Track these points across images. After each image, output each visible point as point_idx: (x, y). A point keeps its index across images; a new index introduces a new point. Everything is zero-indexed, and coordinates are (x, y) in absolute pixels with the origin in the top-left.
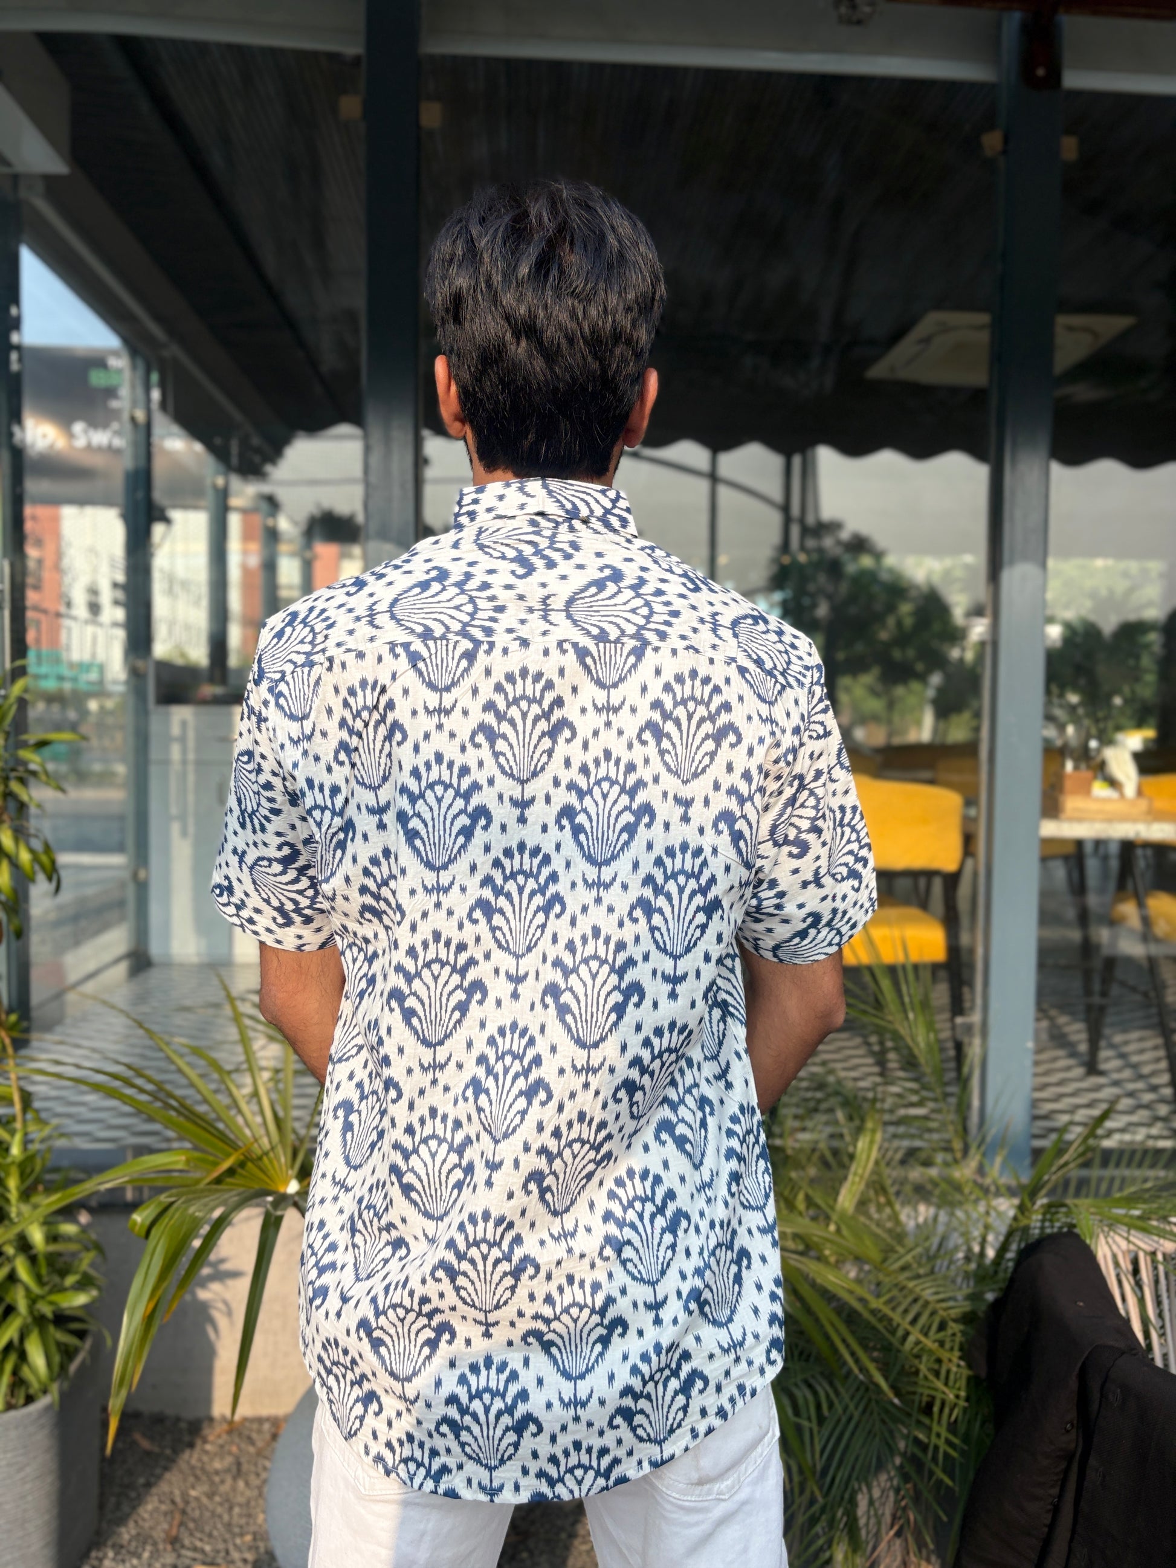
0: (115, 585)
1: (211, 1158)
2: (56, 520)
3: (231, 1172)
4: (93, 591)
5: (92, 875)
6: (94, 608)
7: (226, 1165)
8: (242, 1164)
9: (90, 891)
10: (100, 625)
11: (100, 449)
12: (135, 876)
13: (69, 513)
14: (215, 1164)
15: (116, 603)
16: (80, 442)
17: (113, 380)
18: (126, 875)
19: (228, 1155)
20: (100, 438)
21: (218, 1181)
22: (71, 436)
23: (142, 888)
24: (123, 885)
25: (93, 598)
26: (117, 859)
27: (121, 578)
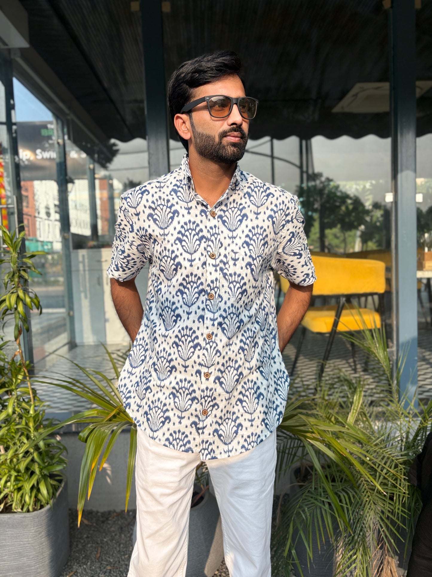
0: (55, 205)
1: (107, 411)
2: (32, 186)
3: (114, 416)
4: (47, 208)
5: (53, 316)
6: (48, 214)
7: (112, 414)
8: (119, 414)
9: (53, 322)
10: (51, 220)
11: (47, 159)
12: (69, 314)
13: (36, 183)
14: (108, 414)
15: (56, 212)
16: (39, 157)
17: (50, 133)
18: (65, 315)
19: (113, 410)
20: (46, 155)
21: (110, 420)
22: (36, 155)
23: (72, 319)
24: (64, 319)
25: (47, 210)
26: (62, 310)
27: (57, 203)
